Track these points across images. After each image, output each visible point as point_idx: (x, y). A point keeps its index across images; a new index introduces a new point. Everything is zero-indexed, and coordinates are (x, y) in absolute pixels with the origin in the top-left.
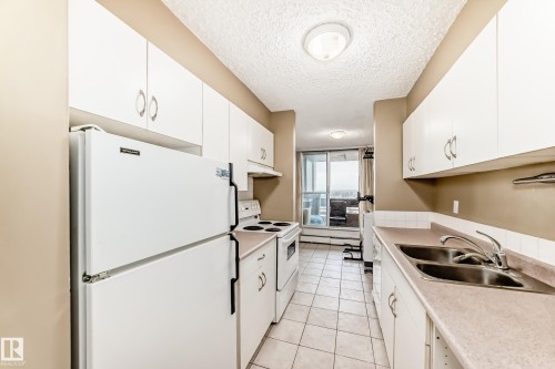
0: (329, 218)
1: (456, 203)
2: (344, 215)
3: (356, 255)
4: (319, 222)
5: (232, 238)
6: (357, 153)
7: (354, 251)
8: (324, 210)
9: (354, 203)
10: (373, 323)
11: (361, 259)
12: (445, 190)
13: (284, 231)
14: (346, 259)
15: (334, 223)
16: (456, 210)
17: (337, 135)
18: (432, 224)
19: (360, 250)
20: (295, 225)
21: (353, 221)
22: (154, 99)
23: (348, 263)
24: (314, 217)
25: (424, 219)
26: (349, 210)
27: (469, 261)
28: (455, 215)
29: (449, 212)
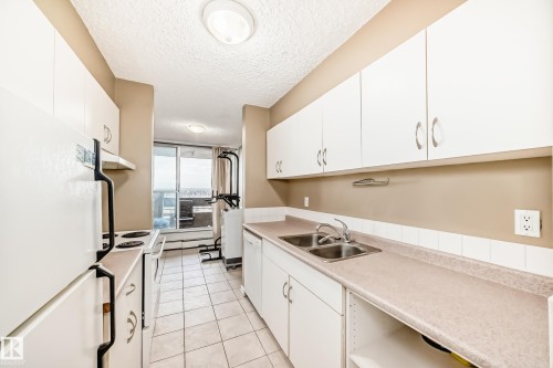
0: (179, 219)
1: (307, 199)
2: (191, 215)
3: (215, 255)
4: (165, 225)
5: (99, 274)
7: (212, 251)
8: (170, 211)
11: (220, 258)
12: (296, 188)
14: (204, 261)
15: (184, 224)
16: (307, 205)
17: (196, 129)
18: (287, 217)
19: (217, 247)
21: (206, 220)
23: (207, 265)
24: (157, 220)
25: (280, 213)
26: (197, 210)
28: (306, 208)
29: (301, 206)
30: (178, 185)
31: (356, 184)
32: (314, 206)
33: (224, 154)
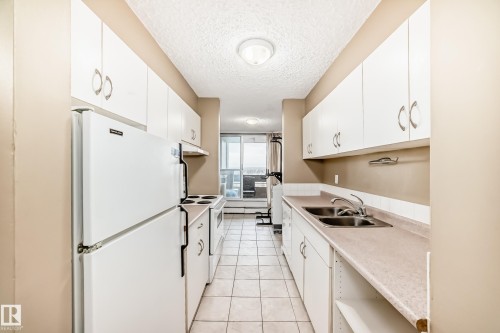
0: (242, 191)
1: (337, 177)
2: (253, 189)
3: (266, 221)
4: (234, 195)
5: (182, 210)
6: (265, 137)
7: (264, 217)
8: (238, 185)
9: (263, 179)
10: (285, 269)
11: (271, 224)
12: (329, 167)
13: (214, 203)
14: (259, 224)
15: (246, 195)
16: (336, 181)
17: (252, 122)
18: (322, 193)
19: (269, 216)
20: (220, 197)
21: (262, 193)
22: (108, 78)
23: (260, 228)
24: (229, 191)
25: (315, 189)
26: (258, 185)
27: (346, 214)
28: (335, 185)
29: (332, 183)
30: (241, 166)
31: (371, 163)
32: (343, 184)
33: (276, 139)
